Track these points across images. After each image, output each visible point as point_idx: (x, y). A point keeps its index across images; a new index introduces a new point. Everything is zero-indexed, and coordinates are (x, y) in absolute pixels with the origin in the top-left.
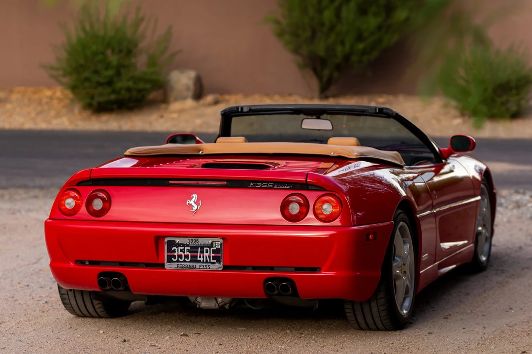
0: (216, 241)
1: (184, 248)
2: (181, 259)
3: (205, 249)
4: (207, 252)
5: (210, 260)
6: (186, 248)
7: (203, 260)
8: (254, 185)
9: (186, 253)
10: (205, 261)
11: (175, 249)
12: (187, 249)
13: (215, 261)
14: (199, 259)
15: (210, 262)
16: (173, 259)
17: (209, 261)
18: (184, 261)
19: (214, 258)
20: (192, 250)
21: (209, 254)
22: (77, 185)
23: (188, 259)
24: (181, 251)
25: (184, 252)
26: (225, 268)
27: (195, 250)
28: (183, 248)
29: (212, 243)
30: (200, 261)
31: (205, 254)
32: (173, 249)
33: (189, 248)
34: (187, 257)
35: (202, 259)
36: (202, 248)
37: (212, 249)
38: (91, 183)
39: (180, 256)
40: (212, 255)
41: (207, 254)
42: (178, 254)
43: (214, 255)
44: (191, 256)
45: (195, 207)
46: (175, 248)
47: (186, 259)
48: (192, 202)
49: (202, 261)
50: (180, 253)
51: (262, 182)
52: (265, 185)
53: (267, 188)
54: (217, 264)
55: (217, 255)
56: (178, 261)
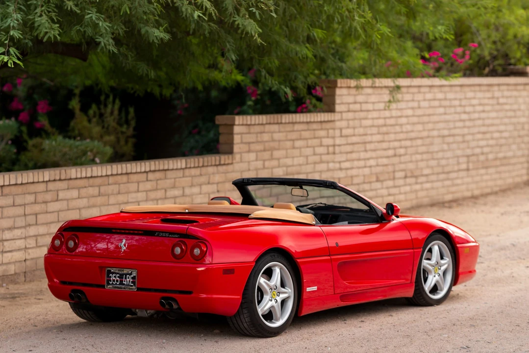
0: (133, 271)
3: (127, 276)
4: (128, 278)
5: (130, 283)
8: (158, 234)
9: (117, 279)
10: (127, 284)
12: (118, 276)
13: (133, 284)
15: (130, 285)
16: (110, 282)
18: (116, 284)
19: (132, 282)
20: (121, 276)
26: (138, 289)
28: (115, 275)
29: (131, 272)
31: (127, 279)
32: (110, 275)
34: (117, 281)
35: (125, 283)
37: (131, 276)
39: (114, 281)
40: (131, 280)
41: (129, 280)
44: (120, 281)
45: (124, 248)
48: (122, 245)
50: (113, 278)
51: (163, 232)
52: (164, 234)
53: (165, 236)
54: (134, 286)
55: (134, 280)
56: (112, 284)
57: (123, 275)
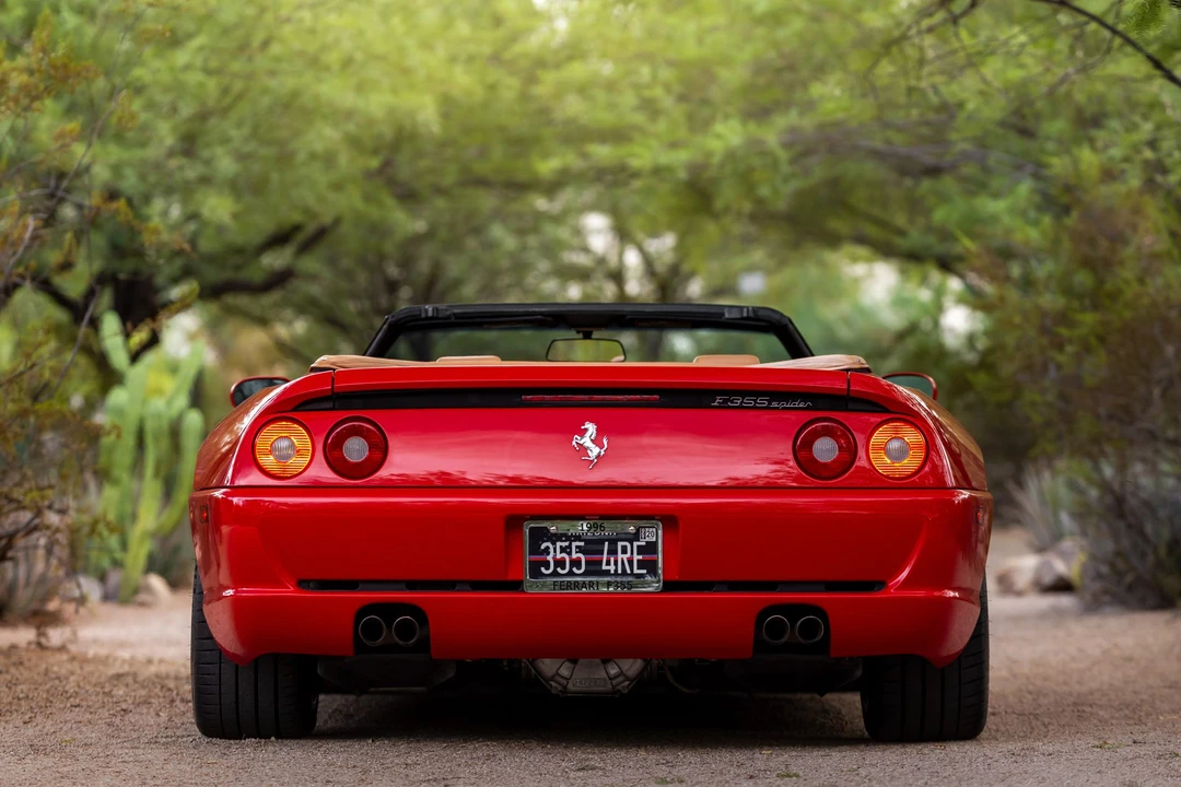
0: (645, 527)
1: (570, 544)
2: (563, 568)
3: (620, 544)
4: (624, 551)
5: (632, 569)
6: (574, 544)
7: (616, 570)
8: (725, 401)
9: (574, 556)
10: (620, 572)
11: (548, 548)
12: (577, 547)
13: (644, 571)
14: (604, 567)
15: (632, 574)
16: (543, 569)
17: (629, 572)
18: (571, 573)
19: (641, 564)
20: (590, 547)
21: (629, 555)
22: (295, 410)
23: (579, 568)
24: (563, 550)
25: (570, 554)
26: (668, 586)
27: (595, 547)
28: (567, 544)
29: (637, 531)
30: (607, 573)
31: (620, 556)
32: (542, 547)
33: (582, 544)
34: (576, 563)
35: (612, 568)
36: (613, 542)
37: (636, 544)
38: (330, 405)
39: (560, 563)
40: (636, 557)
41: (625, 557)
42: (554, 558)
43: (640, 557)
44: (586, 562)
45: (594, 451)
46: (549, 544)
47: (574, 569)
48: (587, 441)
49: (612, 572)
50: (559, 556)
51: (744, 393)
52: (749, 402)
53: (754, 408)
54: (648, 578)
55: (648, 557)
56: (555, 574)
57: (601, 542)
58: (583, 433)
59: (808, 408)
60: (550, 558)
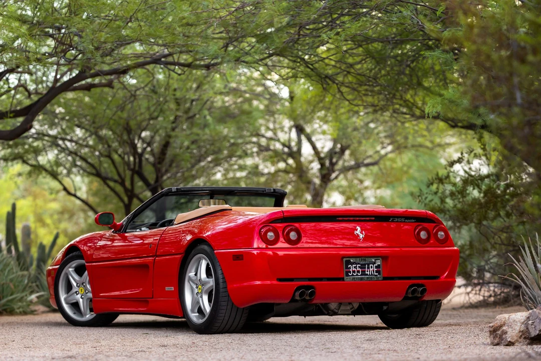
0: (377, 260)
3: (370, 265)
5: (374, 273)
6: (358, 265)
7: (370, 274)
8: (393, 219)
9: (358, 269)
13: (377, 274)
14: (366, 273)
15: (374, 275)
16: (349, 274)
18: (357, 275)
19: (376, 272)
20: (362, 266)
22: (270, 223)
24: (355, 267)
25: (356, 269)
26: (385, 278)
28: (355, 265)
29: (375, 261)
30: (367, 275)
32: (349, 267)
33: (360, 265)
34: (358, 272)
35: (368, 273)
36: (368, 265)
37: (375, 265)
38: (280, 221)
39: (354, 272)
40: (375, 269)
41: (372, 269)
44: (361, 271)
45: (361, 236)
46: (351, 266)
48: (358, 232)
50: (354, 269)
51: (398, 217)
52: (399, 220)
53: (401, 222)
54: (378, 276)
55: (378, 269)
56: (353, 275)
57: (365, 265)
58: (357, 230)
59: (415, 222)
60: (351, 270)
